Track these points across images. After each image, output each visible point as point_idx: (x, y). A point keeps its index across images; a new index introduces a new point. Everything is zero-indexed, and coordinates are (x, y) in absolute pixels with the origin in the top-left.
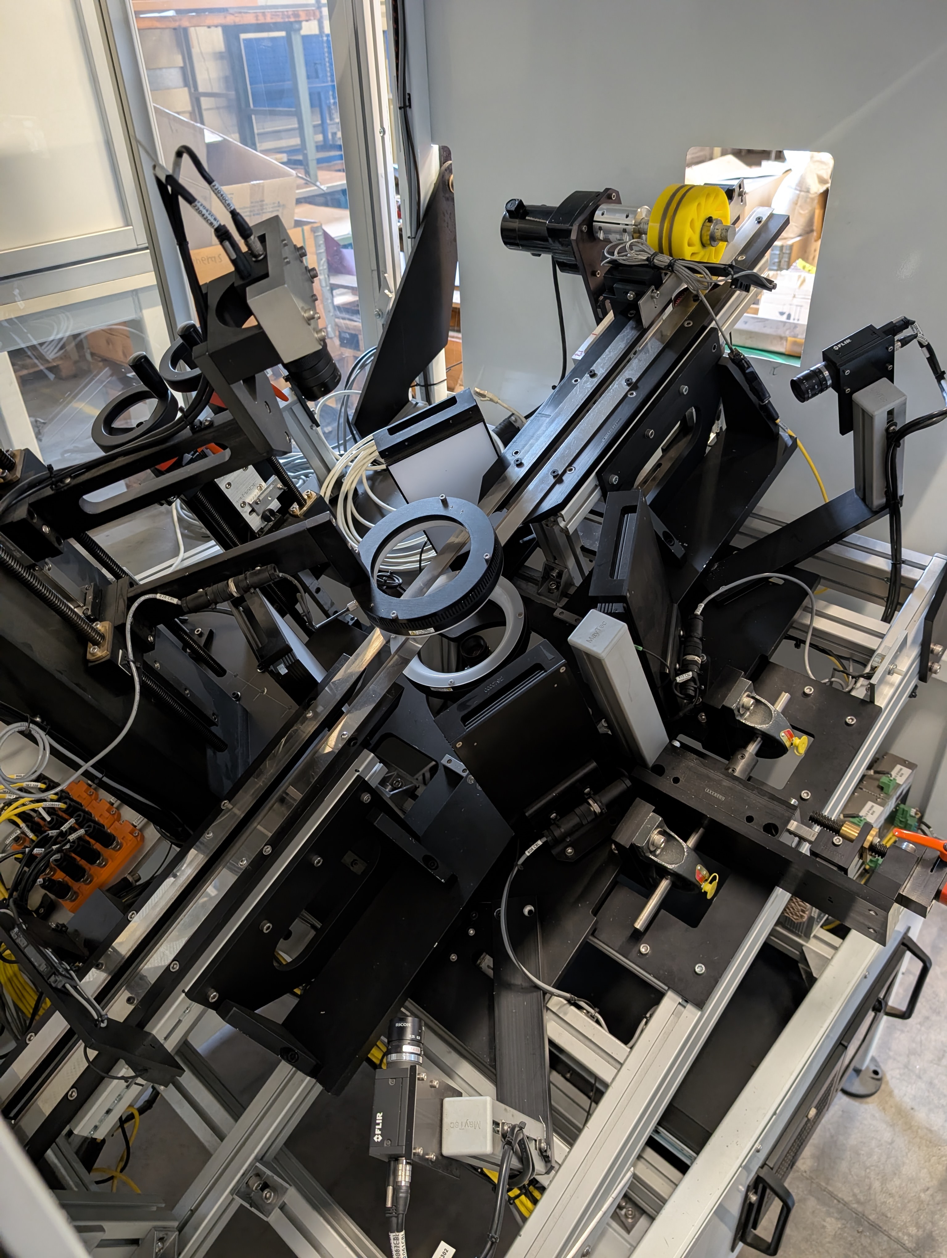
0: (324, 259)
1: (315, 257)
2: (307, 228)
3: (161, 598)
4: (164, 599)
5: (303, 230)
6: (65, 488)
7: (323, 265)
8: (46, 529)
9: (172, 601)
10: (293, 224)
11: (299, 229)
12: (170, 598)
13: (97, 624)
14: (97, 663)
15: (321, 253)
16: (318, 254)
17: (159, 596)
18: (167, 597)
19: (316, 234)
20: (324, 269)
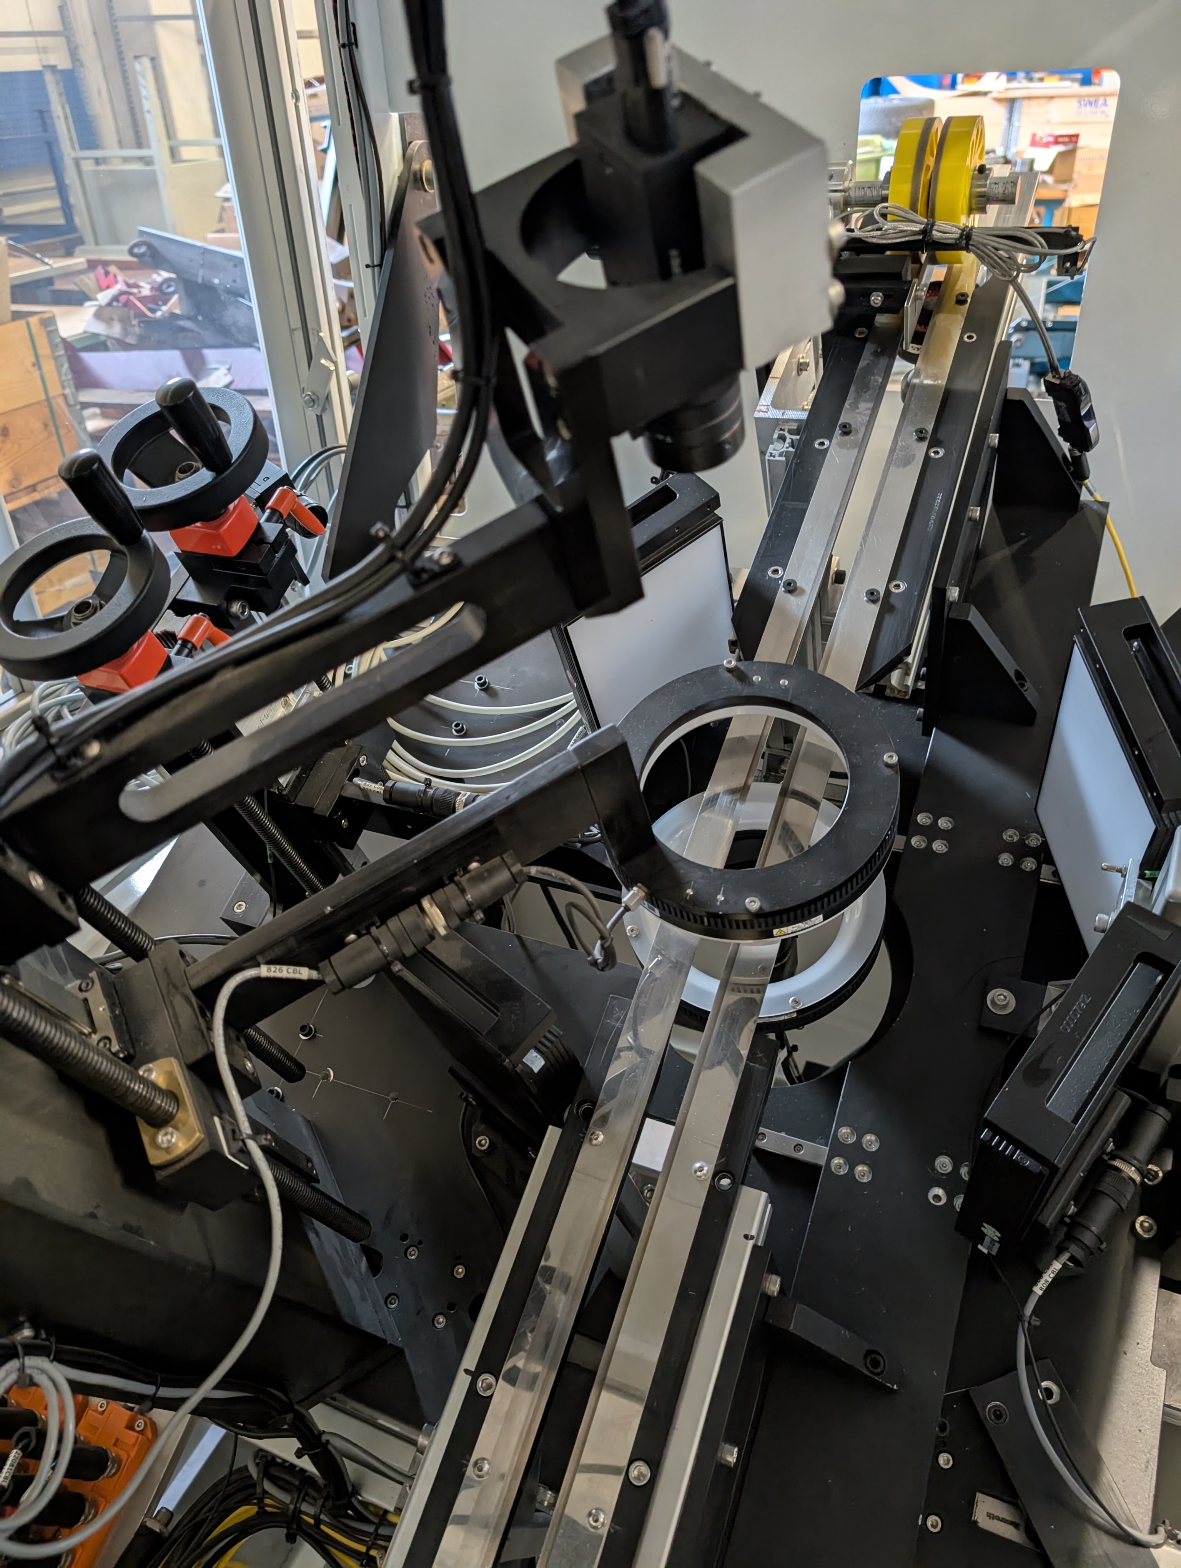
0: (66, 366)
1: (52, 362)
2: (33, 320)
3: (272, 974)
4: (278, 975)
5: (28, 324)
6: (92, 770)
7: (66, 375)
8: (37, 881)
9: (297, 976)
10: (9, 316)
11: (22, 323)
12: (291, 969)
13: (150, 1071)
14: (178, 1166)
15: (59, 356)
16: (56, 358)
17: (265, 971)
18: (285, 968)
19: (49, 329)
20: (69, 380)
